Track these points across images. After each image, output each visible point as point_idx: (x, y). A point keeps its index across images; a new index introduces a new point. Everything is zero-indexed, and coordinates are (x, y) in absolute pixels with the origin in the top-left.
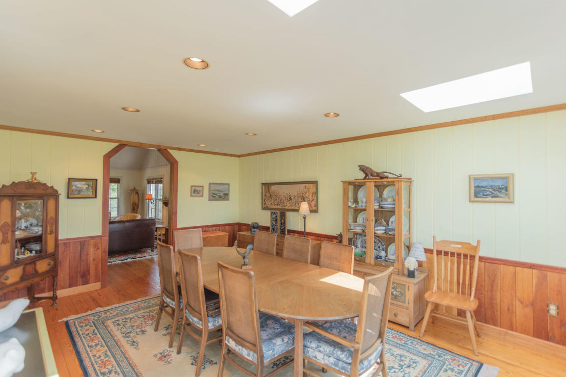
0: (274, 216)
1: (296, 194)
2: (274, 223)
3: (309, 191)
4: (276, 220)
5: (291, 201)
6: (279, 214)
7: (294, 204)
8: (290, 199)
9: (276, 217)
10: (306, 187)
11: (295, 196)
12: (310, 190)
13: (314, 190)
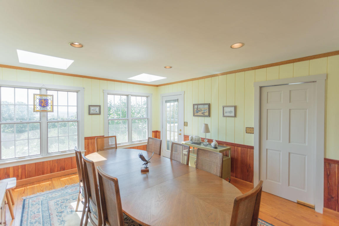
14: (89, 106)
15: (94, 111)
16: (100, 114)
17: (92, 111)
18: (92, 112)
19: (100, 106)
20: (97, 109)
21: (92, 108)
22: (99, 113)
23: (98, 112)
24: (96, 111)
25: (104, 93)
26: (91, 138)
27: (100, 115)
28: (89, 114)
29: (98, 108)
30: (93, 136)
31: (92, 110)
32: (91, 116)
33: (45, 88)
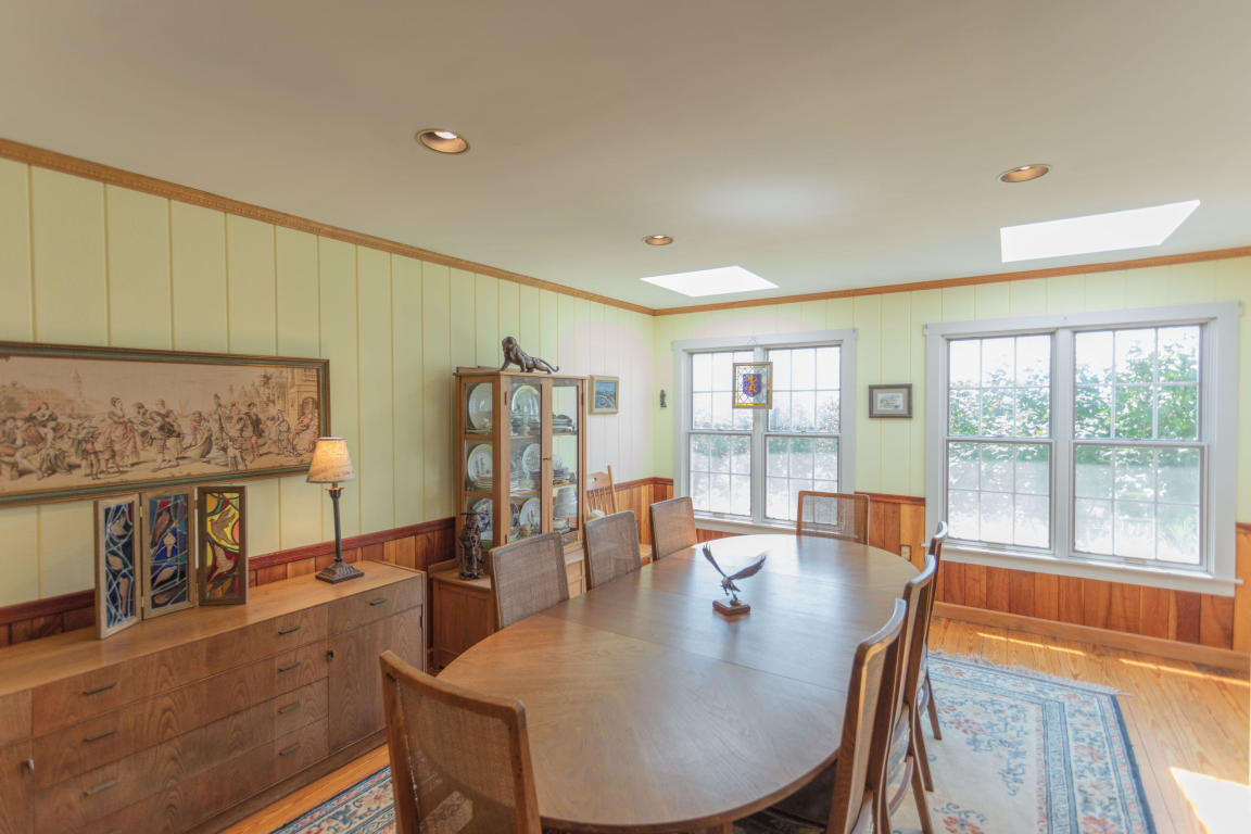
0: (116, 528)
1: (208, 407)
2: (117, 563)
3: (283, 395)
4: (128, 547)
5: (171, 442)
6: (141, 513)
7: (194, 453)
8: (169, 430)
9: (127, 527)
10: (267, 379)
11: (200, 418)
12: (292, 393)
13: (311, 391)
14: (872, 388)
15: (888, 404)
16: (908, 415)
17: (879, 405)
18: (879, 408)
19: (909, 387)
20: (899, 399)
21: (880, 396)
22: (906, 412)
23: (902, 409)
24: (896, 407)
25: (925, 336)
26: (878, 499)
27: (913, 422)
28: (872, 415)
29: (901, 395)
30: (884, 492)
31: (882, 401)
32: (876, 423)
33: (761, 346)
